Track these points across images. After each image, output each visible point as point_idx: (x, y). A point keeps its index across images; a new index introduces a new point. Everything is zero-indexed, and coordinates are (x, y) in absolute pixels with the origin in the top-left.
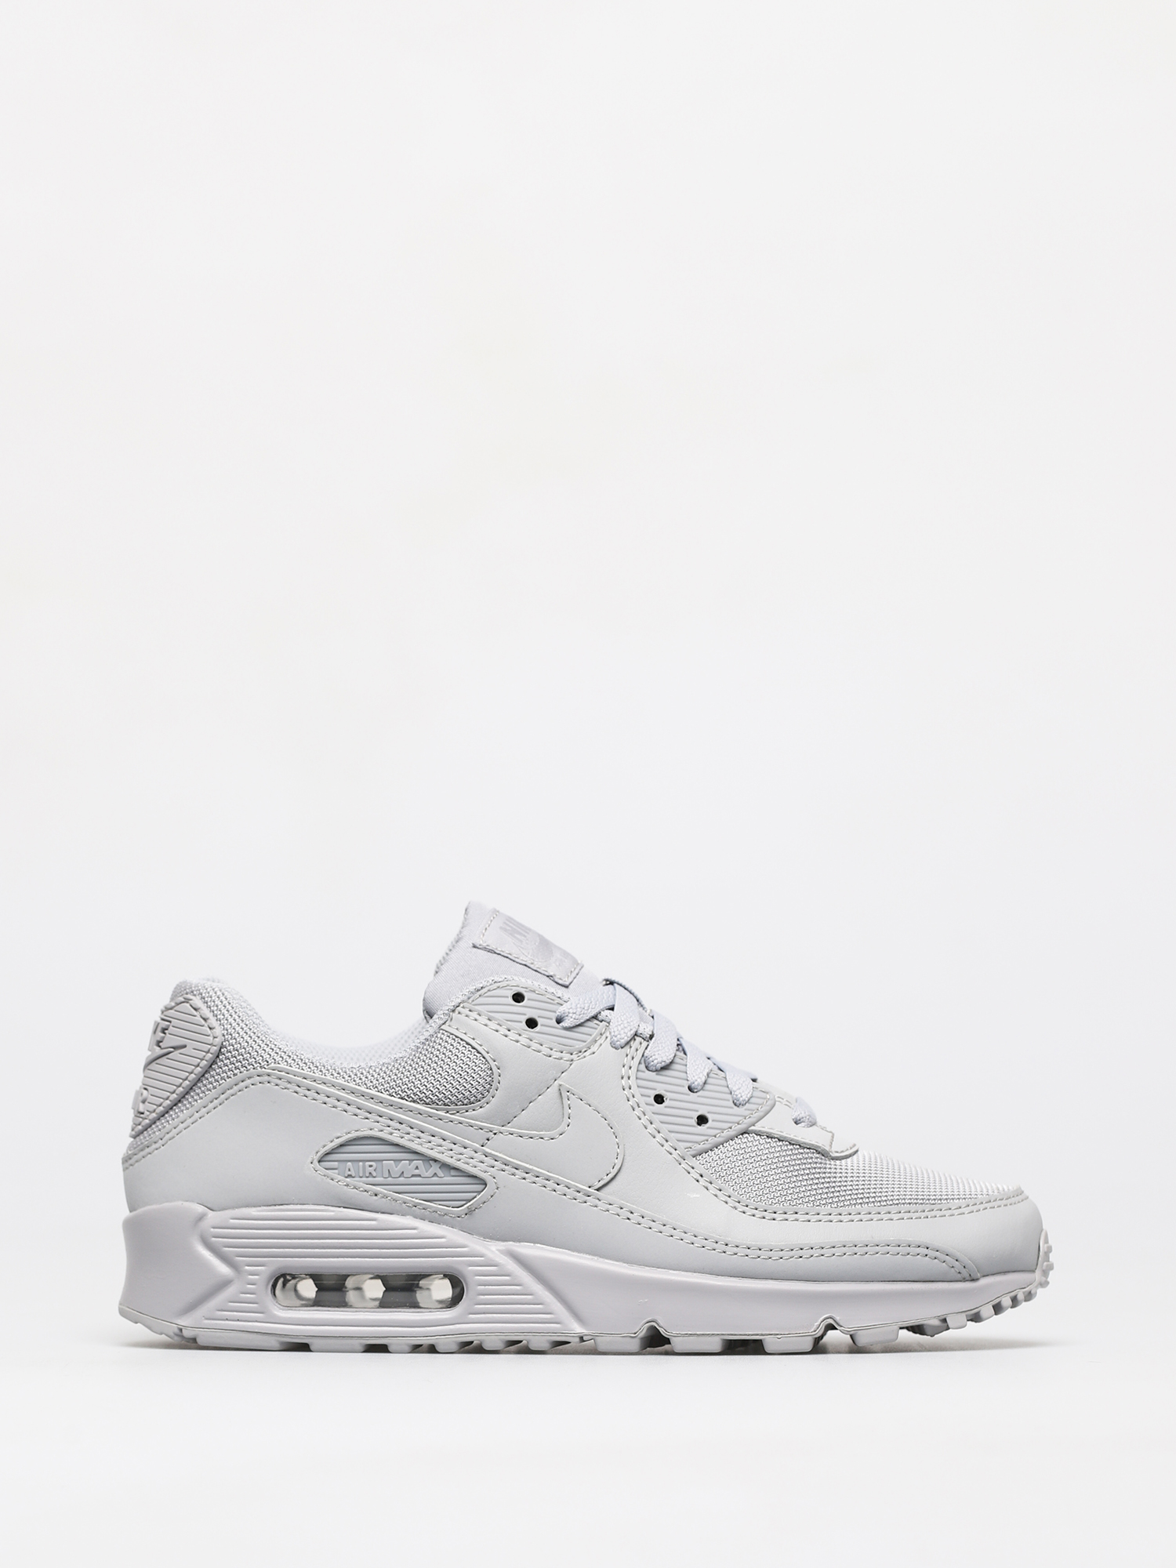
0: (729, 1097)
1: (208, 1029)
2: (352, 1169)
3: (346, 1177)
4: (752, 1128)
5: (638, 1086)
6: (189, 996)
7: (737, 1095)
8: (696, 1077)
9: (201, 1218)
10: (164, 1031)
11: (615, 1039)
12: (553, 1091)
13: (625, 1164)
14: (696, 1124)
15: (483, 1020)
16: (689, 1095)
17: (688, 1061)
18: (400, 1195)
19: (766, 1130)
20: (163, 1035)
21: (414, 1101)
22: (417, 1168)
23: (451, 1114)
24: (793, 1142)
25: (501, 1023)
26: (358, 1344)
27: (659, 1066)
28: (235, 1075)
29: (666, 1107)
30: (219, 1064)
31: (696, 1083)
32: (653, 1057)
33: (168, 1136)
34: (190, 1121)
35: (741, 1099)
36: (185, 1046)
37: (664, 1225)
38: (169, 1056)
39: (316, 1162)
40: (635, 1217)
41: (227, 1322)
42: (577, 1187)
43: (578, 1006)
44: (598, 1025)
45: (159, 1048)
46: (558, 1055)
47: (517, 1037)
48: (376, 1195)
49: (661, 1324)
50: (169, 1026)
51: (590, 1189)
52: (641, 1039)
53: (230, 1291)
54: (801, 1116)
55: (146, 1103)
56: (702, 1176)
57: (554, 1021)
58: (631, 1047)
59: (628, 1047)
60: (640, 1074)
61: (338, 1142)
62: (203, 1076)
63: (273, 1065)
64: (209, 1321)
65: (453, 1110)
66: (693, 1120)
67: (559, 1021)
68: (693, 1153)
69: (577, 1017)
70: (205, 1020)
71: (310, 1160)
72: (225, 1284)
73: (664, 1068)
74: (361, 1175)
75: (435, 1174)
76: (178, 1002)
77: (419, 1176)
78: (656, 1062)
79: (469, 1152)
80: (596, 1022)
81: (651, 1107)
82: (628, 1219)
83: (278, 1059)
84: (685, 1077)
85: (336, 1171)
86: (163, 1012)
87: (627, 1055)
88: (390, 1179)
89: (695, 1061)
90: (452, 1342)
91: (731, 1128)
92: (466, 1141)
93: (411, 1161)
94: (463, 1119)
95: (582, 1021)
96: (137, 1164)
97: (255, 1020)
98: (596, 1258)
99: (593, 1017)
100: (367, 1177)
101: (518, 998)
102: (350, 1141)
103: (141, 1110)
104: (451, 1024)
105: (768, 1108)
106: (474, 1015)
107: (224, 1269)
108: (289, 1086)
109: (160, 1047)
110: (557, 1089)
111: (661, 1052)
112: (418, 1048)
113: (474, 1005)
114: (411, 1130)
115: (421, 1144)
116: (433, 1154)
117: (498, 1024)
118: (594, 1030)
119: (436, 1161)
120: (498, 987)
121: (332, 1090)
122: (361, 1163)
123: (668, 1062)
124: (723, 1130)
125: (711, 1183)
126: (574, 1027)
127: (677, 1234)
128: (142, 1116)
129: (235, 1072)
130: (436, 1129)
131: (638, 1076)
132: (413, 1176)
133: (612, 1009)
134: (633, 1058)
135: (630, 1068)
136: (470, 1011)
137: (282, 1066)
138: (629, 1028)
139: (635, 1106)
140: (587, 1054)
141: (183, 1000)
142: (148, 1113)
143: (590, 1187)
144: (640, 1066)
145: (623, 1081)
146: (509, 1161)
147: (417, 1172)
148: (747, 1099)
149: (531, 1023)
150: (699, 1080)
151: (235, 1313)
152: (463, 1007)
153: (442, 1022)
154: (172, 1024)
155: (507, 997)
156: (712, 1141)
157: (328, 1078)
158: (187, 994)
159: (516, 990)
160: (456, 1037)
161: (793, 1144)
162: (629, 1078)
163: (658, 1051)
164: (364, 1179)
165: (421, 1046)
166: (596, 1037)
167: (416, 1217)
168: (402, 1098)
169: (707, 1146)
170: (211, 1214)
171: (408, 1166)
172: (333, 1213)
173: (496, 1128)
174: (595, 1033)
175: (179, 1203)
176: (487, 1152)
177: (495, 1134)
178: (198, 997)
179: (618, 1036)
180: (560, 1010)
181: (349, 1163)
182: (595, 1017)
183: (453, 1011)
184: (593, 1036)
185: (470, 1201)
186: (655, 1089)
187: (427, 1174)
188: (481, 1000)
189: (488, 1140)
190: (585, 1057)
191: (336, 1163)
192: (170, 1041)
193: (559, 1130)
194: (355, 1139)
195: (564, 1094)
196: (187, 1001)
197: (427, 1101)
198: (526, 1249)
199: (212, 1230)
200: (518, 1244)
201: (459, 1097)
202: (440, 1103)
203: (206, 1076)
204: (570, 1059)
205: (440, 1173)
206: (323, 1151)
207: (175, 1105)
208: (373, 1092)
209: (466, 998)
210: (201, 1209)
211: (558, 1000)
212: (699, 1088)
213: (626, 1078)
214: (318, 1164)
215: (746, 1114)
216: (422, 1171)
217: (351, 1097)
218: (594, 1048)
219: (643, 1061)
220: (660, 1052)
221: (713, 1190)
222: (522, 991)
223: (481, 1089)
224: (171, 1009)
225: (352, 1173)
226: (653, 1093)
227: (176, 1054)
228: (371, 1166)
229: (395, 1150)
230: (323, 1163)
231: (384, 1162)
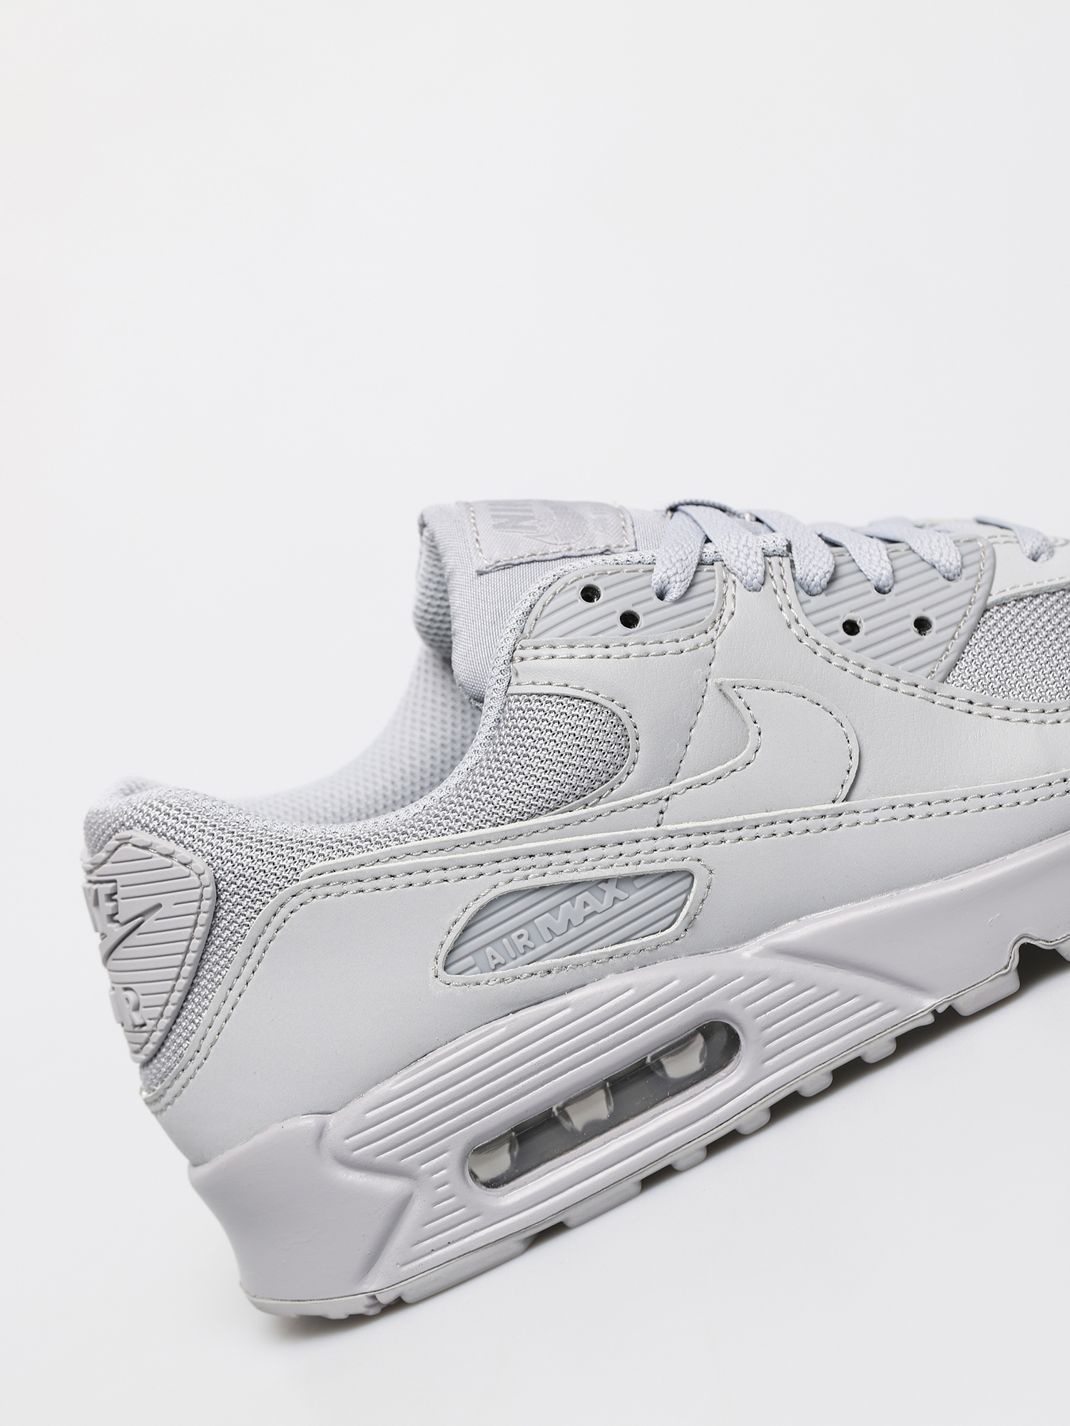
0: (933, 573)
1: (183, 867)
2: (496, 955)
3: (494, 970)
4: (991, 600)
5: (815, 626)
6: (123, 833)
7: (944, 566)
8: (879, 570)
9: (321, 1133)
10: (111, 897)
11: (748, 578)
12: (712, 697)
13: (862, 742)
14: (918, 636)
15: (562, 652)
16: (883, 600)
17: (852, 553)
18: (582, 954)
19: (1009, 593)
20: (112, 904)
21: (532, 816)
22: (586, 904)
23: (592, 806)
24: (1053, 591)
25: (589, 642)
26: (631, 1185)
27: (824, 582)
28: (258, 911)
29: (866, 634)
30: (226, 907)
31: (883, 578)
32: (810, 574)
33: (206, 1043)
34: (226, 1007)
35: (952, 567)
36: (159, 906)
37: (965, 799)
38: (141, 929)
39: (441, 972)
40: (918, 810)
41: (435, 1254)
42: (817, 811)
43: (674, 560)
44: (713, 571)
45: (117, 925)
46: (690, 643)
47: (623, 650)
48: (549, 972)
49: (1036, 935)
50: (116, 887)
51: (836, 805)
52: (777, 558)
53: (416, 1211)
54: (1035, 547)
55: (142, 1009)
56: (971, 703)
57: (656, 598)
58: (772, 577)
59: (768, 578)
60: (808, 607)
61: (457, 929)
62: (210, 934)
63: (305, 870)
64: (409, 1266)
65: (592, 798)
66: (913, 631)
67: (661, 596)
68: (940, 676)
69: (683, 577)
70: (169, 856)
71: (432, 974)
72: (403, 1205)
73: (831, 581)
74: (514, 957)
75: (615, 898)
76: (112, 848)
77: (595, 913)
78: (817, 579)
79: (645, 845)
80: (706, 568)
81: (848, 645)
82: (911, 816)
83: (307, 858)
84: (864, 578)
85: (476, 969)
86: (90, 872)
87: (776, 592)
88: (556, 939)
89: (860, 549)
90: (759, 1113)
91: (965, 615)
92: (633, 831)
93: (572, 899)
94: (614, 803)
95: (691, 578)
96: (177, 1100)
97: (237, 819)
98: (894, 893)
99: (699, 564)
100: (524, 954)
101: (590, 594)
102: (473, 918)
103: (139, 1022)
104: (520, 679)
105: (991, 561)
106: (545, 652)
107: (392, 1187)
108: (345, 887)
109: (118, 922)
110: (716, 691)
111: (815, 564)
112: (492, 738)
113: (534, 638)
114: (551, 858)
115: (576, 870)
116: (600, 873)
117: (587, 646)
118: (711, 582)
119: (606, 881)
120: (555, 594)
121: (410, 862)
122: (505, 940)
123: (832, 570)
124: (957, 624)
125: (989, 706)
126: (686, 593)
127: (989, 801)
128: (144, 1028)
129: (256, 907)
130: (585, 837)
131: (807, 611)
132: (586, 918)
133: (708, 541)
134: (784, 591)
135: (790, 606)
136: (536, 648)
137: (318, 865)
138: (752, 552)
139: (829, 655)
140: (725, 619)
141: (118, 843)
142: (153, 1022)
143: (834, 802)
144: (799, 595)
145: (794, 630)
146: (708, 826)
147: (588, 910)
148: (959, 563)
149: (629, 620)
150: (885, 572)
151: (439, 1236)
152: (522, 648)
153: (506, 683)
154: (119, 883)
155: (577, 601)
156: (954, 647)
157: (394, 847)
158: (116, 831)
159: (580, 585)
160: (539, 695)
161: (1054, 593)
162: (797, 622)
163: (810, 562)
164: (521, 959)
165: (496, 732)
166: (721, 590)
167: (619, 972)
168: (514, 821)
169: (952, 658)
170: (332, 1120)
171: (572, 908)
172: (503, 1029)
173: (664, 790)
174: (717, 583)
175: (275, 1129)
176: (671, 831)
177: (668, 799)
178: (137, 828)
179: (750, 571)
180: (656, 578)
181: (489, 949)
182: (701, 563)
183: (512, 660)
184: (717, 590)
185: (681, 909)
186: (838, 617)
187: (605, 905)
188: (541, 625)
189: (662, 812)
190: (725, 626)
191: (470, 958)
192: (127, 909)
193: (750, 746)
194: (479, 912)
195: (731, 693)
196: (124, 841)
197: (551, 806)
198: (792, 933)
199: (347, 1141)
200: (776, 932)
201: (592, 777)
202: (570, 800)
203: (215, 932)
204: (709, 640)
205: (621, 894)
206: (443, 953)
207: (189, 993)
208: (469, 834)
209: (518, 633)
210: (311, 1122)
211: (641, 568)
212: (891, 582)
213: (794, 624)
214: (445, 973)
215: (972, 585)
216: (595, 904)
217: (442, 858)
218: (729, 607)
219: (799, 588)
220: (814, 562)
221: (997, 714)
222: (590, 581)
223: (615, 749)
224: (104, 862)
225: (500, 959)
226: (838, 625)
227: (150, 923)
228: (520, 936)
229: (542, 897)
230: (451, 969)
231: (536, 921)
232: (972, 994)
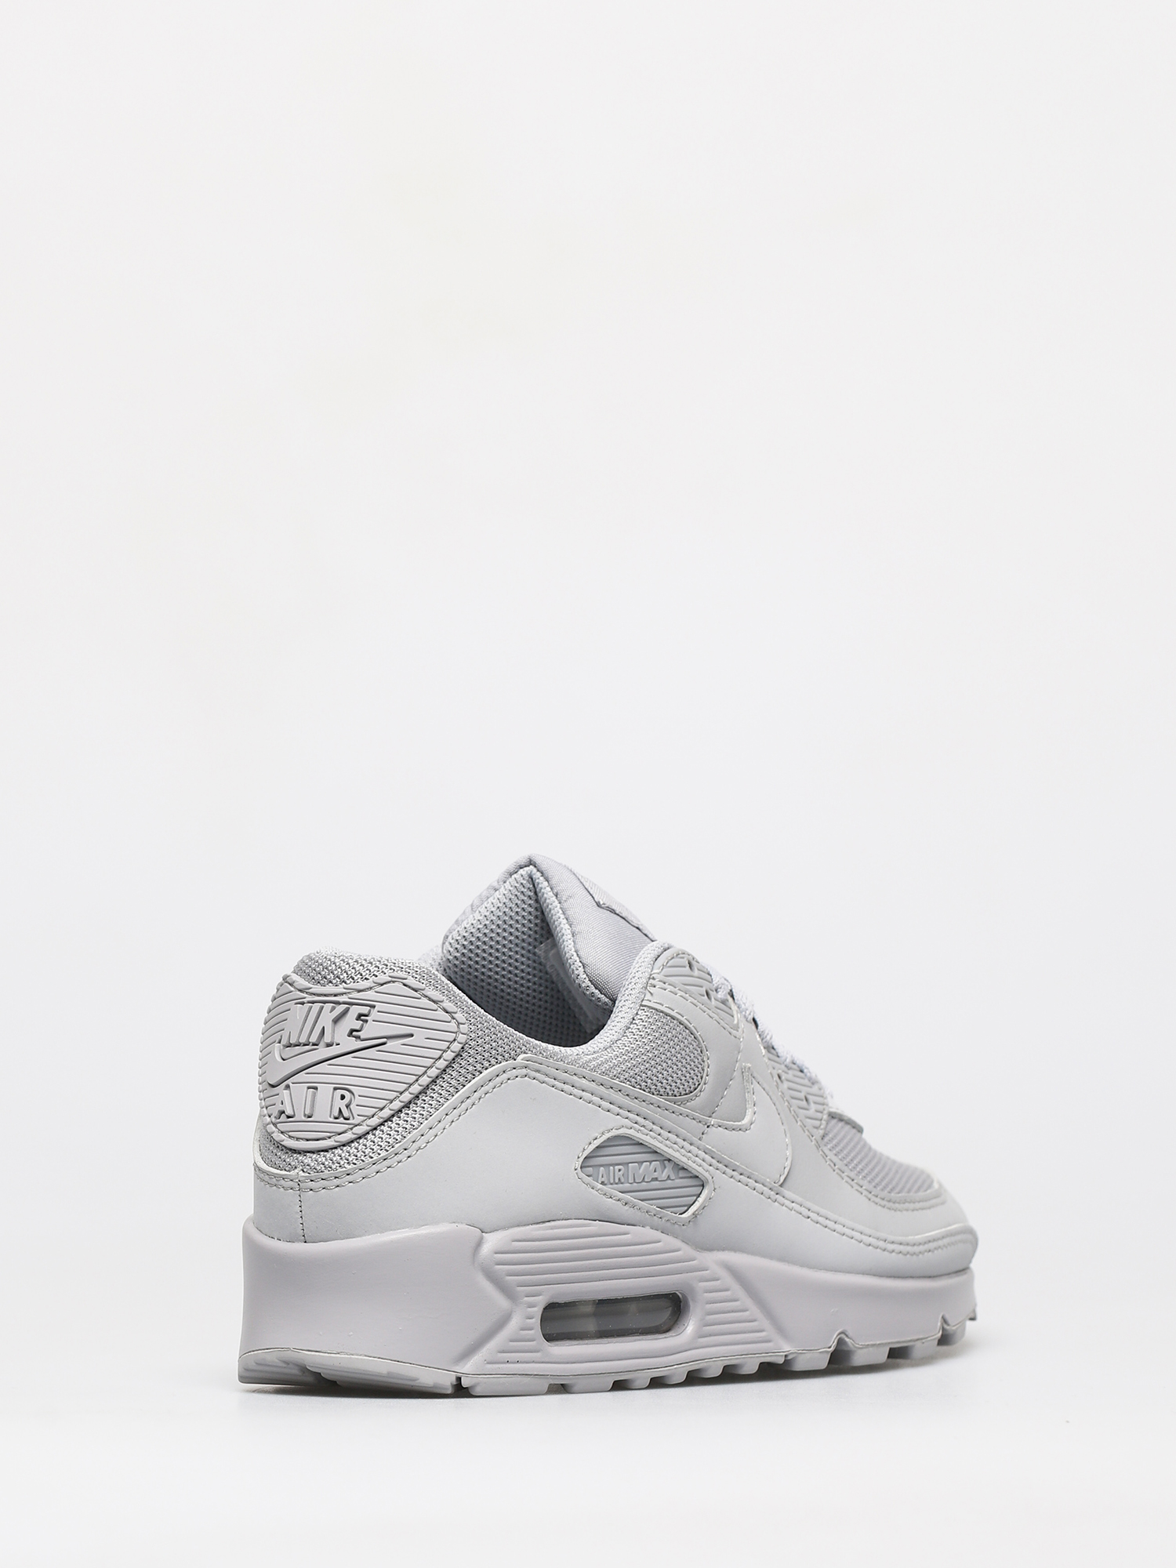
1: (447, 1014)
2: (605, 1175)
3: (601, 1185)
6: (398, 974)
9: (480, 1242)
10: (360, 1016)
12: (738, 1075)
13: (793, 1154)
14: (807, 1107)
18: (644, 1204)
20: (359, 1022)
22: (655, 1170)
23: (680, 1105)
30: (464, 1055)
36: (409, 1035)
38: (383, 1048)
39: (579, 1168)
45: (358, 1038)
46: (733, 1032)
47: (710, 1012)
48: (627, 1205)
49: (850, 1336)
50: (370, 1011)
53: (510, 1328)
55: (354, 1104)
61: (595, 1144)
63: (523, 1056)
65: (679, 1100)
66: (804, 1102)
68: (820, 1138)
70: (436, 1002)
71: (574, 1167)
72: (504, 1319)
74: (613, 1182)
75: (669, 1176)
76: (380, 982)
77: (657, 1179)
85: (596, 1178)
88: (635, 1184)
92: (690, 1136)
93: (651, 1162)
94: (688, 1111)
98: (786, 1265)
100: (618, 1184)
101: (691, 966)
102: (604, 1142)
103: (347, 1112)
104: (652, 999)
106: (669, 987)
109: (361, 1036)
110: (741, 1072)
113: (664, 976)
114: (654, 1127)
115: (661, 1143)
116: (669, 1153)
117: (693, 997)
119: (671, 1161)
120: (674, 955)
122: (611, 1168)
128: (348, 1121)
130: (672, 1124)
132: (652, 1180)
136: (663, 983)
140: (741, 1029)
141: (390, 979)
142: (361, 1116)
147: (655, 1175)
151: (515, 1354)
152: (654, 979)
153: (641, 997)
154: (376, 1009)
155: (686, 966)
156: (823, 1125)
159: (687, 958)
164: (615, 1186)
167: (656, 1228)
171: (649, 1168)
173: (708, 1120)
177: (708, 1126)
181: (606, 1169)
183: (646, 983)
185: (692, 1206)
187: (662, 1177)
188: (668, 970)
191: (594, 1169)
192: (373, 1030)
194: (611, 1140)
196: (397, 980)
199: (495, 1255)
201: (682, 1084)
203: (448, 1070)
204: (739, 1037)
205: (673, 1175)
206: (583, 1156)
208: (619, 1083)
210: (475, 1231)
214: (580, 1171)
216: (660, 1173)
217: (603, 1090)
223: (696, 1075)
224: (366, 990)
227: (391, 1045)
228: (620, 1171)
229: (639, 1151)
230: (584, 1169)
231: (630, 1165)
232: (808, 1355)
